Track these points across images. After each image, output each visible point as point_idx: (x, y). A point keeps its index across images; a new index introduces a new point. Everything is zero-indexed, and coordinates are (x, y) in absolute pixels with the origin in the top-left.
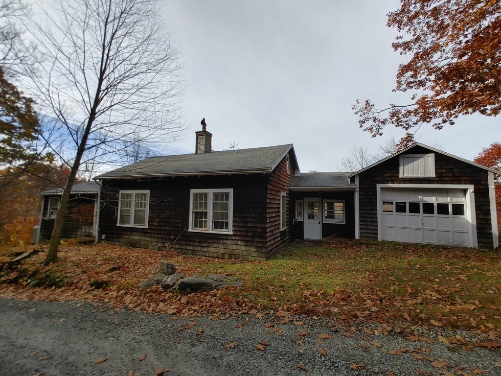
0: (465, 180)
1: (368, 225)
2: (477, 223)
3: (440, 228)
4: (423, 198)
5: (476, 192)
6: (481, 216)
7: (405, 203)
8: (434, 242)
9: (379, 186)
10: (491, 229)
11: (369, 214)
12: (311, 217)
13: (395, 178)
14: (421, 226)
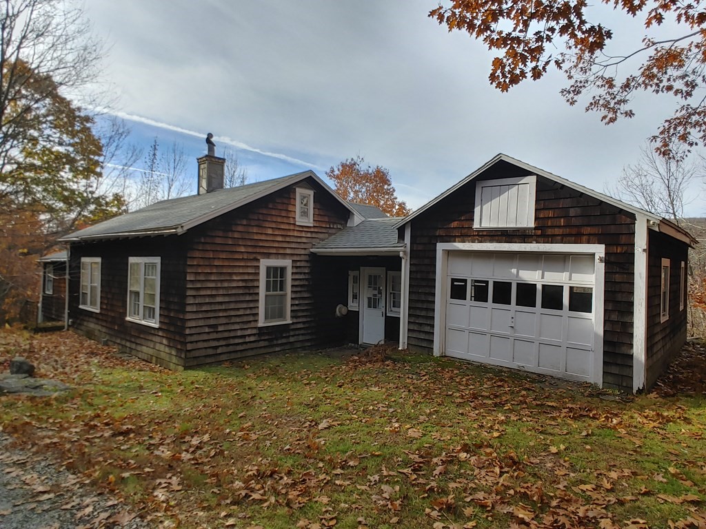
0: (590, 235)
1: (421, 324)
2: (605, 332)
3: (545, 339)
4: (518, 272)
5: (608, 261)
6: (614, 317)
7: (487, 282)
8: (531, 366)
9: (441, 247)
10: (631, 346)
11: (423, 302)
12: (373, 303)
13: (466, 230)
14: (508, 332)
